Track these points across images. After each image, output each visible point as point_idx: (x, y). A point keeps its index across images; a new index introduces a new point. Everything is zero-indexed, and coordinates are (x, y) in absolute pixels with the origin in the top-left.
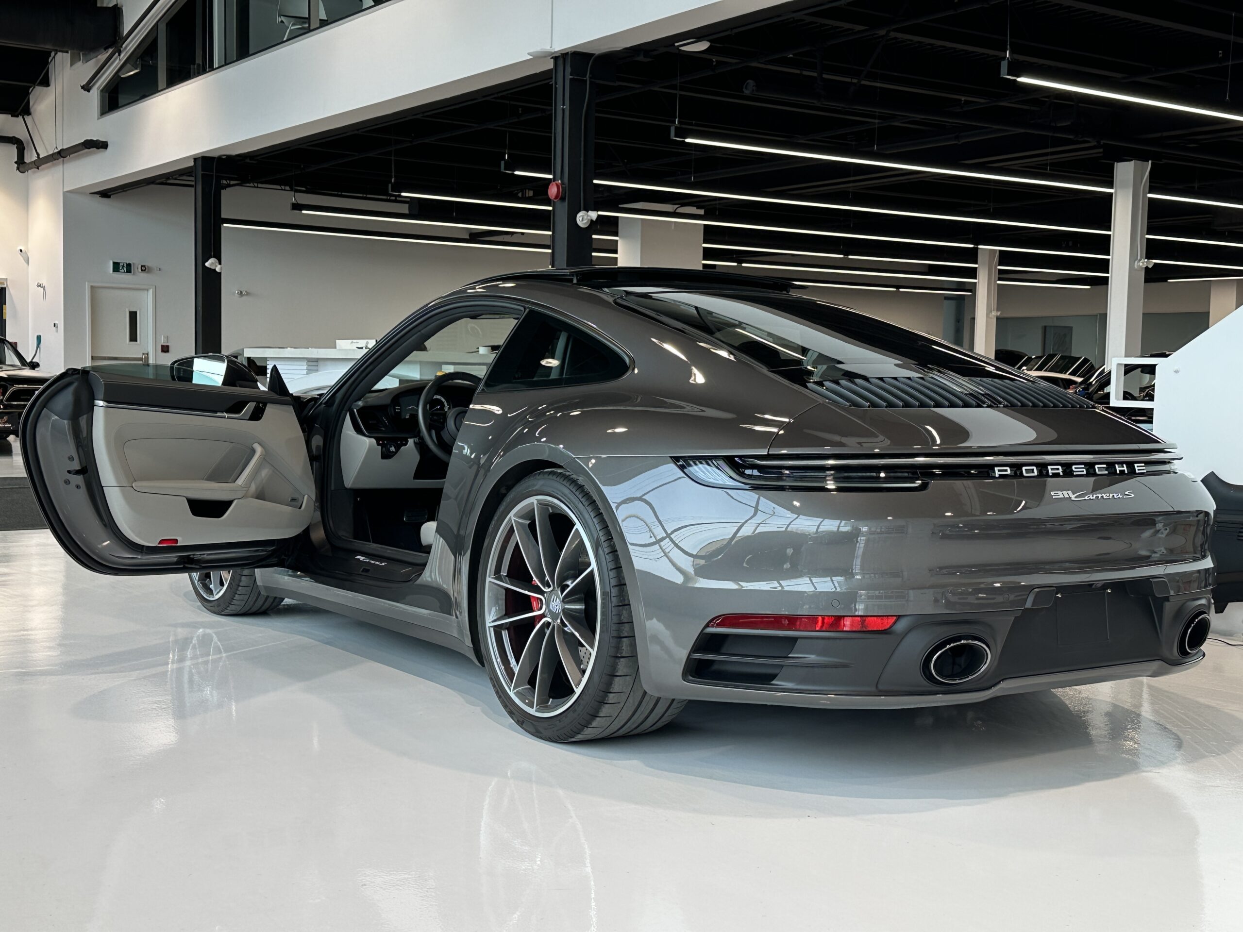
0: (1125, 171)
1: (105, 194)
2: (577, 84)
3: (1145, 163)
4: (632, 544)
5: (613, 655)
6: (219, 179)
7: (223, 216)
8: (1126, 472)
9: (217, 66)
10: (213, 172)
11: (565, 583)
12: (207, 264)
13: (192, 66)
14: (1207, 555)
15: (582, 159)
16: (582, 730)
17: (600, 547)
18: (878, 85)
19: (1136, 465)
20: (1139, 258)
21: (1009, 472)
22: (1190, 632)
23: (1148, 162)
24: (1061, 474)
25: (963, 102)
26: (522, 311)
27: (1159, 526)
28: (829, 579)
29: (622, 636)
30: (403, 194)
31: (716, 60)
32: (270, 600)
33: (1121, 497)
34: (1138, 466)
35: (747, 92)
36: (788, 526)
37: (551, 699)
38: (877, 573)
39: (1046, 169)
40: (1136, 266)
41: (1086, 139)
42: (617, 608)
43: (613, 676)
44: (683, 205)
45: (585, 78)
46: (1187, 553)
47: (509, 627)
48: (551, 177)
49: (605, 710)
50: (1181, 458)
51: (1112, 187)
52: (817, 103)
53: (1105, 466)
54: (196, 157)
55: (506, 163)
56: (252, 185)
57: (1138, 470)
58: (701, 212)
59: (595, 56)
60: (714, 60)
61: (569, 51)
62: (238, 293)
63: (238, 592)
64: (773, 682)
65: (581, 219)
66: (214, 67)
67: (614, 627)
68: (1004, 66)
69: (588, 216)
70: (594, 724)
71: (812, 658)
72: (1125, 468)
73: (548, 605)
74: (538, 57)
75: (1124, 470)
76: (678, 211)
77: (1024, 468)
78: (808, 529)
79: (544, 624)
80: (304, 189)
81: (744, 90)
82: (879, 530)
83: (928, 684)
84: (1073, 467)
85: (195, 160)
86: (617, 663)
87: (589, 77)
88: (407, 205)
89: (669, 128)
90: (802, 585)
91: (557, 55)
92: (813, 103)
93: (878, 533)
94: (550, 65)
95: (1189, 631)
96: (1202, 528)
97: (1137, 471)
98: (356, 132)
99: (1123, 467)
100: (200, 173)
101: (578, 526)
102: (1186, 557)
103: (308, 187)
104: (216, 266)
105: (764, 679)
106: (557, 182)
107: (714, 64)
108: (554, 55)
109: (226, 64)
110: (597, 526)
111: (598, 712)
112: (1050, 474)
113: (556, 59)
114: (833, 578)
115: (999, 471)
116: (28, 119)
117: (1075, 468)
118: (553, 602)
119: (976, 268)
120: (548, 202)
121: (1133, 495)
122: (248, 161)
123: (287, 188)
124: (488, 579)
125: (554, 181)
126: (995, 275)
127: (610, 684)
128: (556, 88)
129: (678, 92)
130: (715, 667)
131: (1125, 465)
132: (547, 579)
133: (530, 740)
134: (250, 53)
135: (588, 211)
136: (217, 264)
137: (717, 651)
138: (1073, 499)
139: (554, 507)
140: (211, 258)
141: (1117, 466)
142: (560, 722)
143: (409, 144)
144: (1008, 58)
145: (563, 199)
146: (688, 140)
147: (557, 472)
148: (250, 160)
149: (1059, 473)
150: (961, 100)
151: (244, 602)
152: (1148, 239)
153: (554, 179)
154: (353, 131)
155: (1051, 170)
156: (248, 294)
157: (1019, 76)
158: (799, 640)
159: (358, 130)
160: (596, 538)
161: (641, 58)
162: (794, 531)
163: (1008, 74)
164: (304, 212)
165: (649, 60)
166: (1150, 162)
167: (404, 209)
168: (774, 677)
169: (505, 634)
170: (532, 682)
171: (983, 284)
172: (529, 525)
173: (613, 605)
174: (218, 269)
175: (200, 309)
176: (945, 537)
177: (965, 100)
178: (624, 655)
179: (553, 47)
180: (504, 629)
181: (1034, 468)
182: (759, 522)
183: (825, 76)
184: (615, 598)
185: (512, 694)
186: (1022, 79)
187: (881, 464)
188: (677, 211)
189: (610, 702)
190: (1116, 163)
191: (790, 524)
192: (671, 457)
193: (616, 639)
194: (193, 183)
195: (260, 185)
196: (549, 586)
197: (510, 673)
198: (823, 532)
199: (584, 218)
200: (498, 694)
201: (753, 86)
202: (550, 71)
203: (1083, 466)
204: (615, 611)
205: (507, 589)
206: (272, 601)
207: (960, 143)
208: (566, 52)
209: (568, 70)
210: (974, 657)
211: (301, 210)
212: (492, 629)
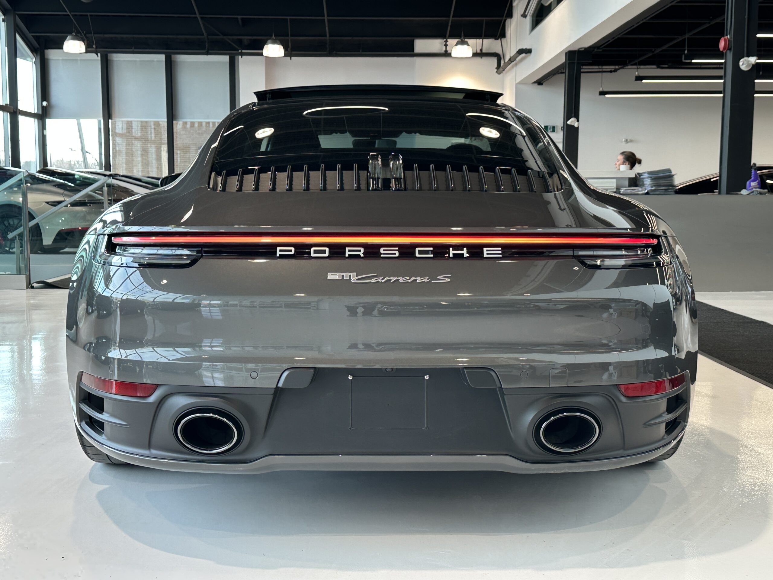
1: (540, 82)
6: (580, 64)
10: (575, 61)
12: (569, 122)
15: (746, 17)
30: (694, 61)
62: (625, 140)
69: (748, 62)
85: (566, 54)
100: (568, 62)
106: (726, 37)
116: (503, 40)
135: (747, 58)
136: (576, 122)
140: (572, 117)
145: (730, 50)
156: (631, 141)
164: (644, 81)
174: (576, 125)
199: (745, 63)
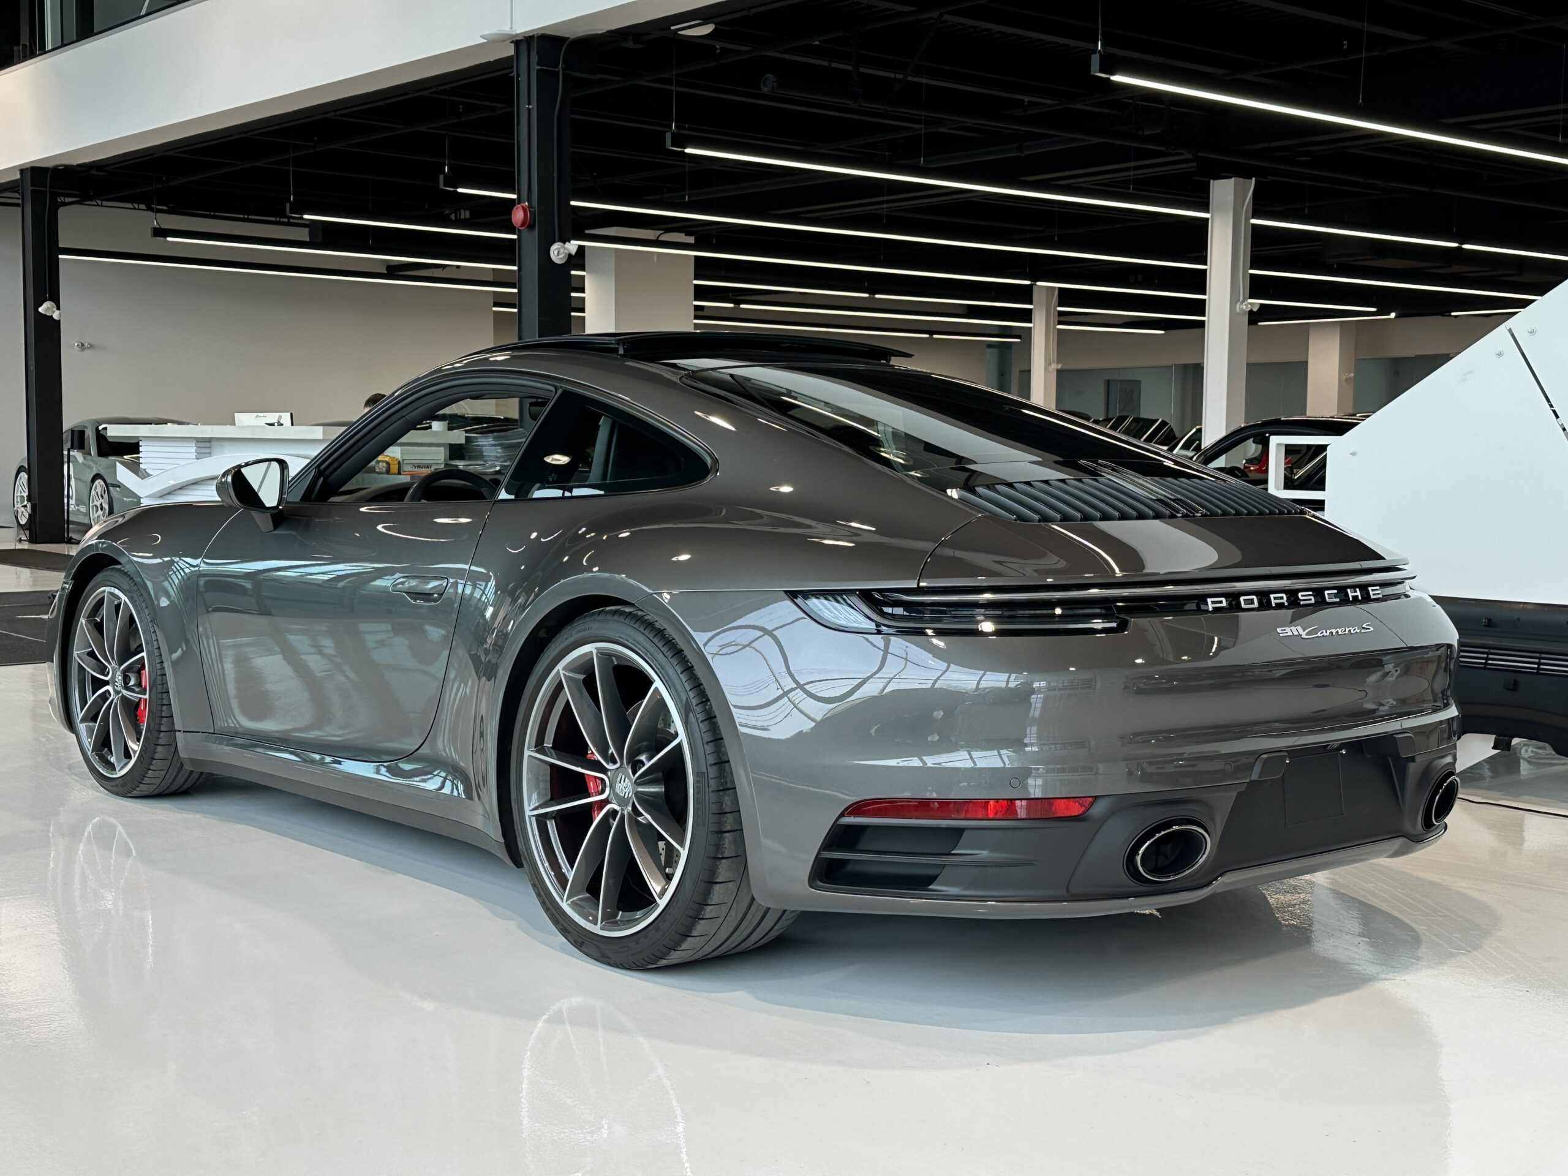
0: (1223, 190)
2: (546, 78)
3: (1248, 181)
4: (736, 707)
5: (713, 855)
6: (55, 196)
7: (61, 245)
8: (1360, 598)
9: (50, 48)
10: (47, 188)
11: (637, 758)
12: (41, 310)
13: (15, 48)
14: (1450, 702)
15: (555, 174)
16: (668, 954)
17: (691, 713)
18: (924, 81)
19: (1370, 589)
20: (1241, 299)
21: (1224, 604)
22: (1438, 800)
23: (1251, 179)
24: (1286, 604)
25: (1026, 103)
26: (552, 391)
27: (1389, 667)
28: (995, 752)
29: (724, 830)
30: (306, 217)
31: (721, 48)
32: (195, 776)
33: (1358, 631)
34: (1372, 590)
35: (765, 90)
36: (936, 681)
37: (620, 913)
38: (1058, 744)
39: (1129, 188)
40: (1238, 310)
41: (1179, 151)
42: (716, 793)
43: (712, 883)
44: (667, 231)
45: (557, 70)
46: (1424, 701)
47: (559, 817)
48: (514, 196)
49: (700, 927)
50: (1414, 577)
51: (1207, 210)
52: (852, 104)
53: (1335, 591)
54: (22, 168)
55: (446, 177)
56: (94, 203)
57: (1373, 594)
58: (691, 240)
59: (568, 41)
60: (718, 47)
61: (535, 33)
62: (78, 345)
63: (152, 768)
64: (931, 887)
65: (556, 253)
66: (47, 49)
67: (714, 819)
68: (1095, 61)
69: (565, 249)
70: (685, 946)
71: (984, 854)
72: (1358, 593)
73: (612, 787)
74: (493, 42)
75: (1358, 596)
76: (661, 238)
77: (1242, 599)
78: (964, 686)
79: (609, 810)
80: (165, 208)
81: (762, 86)
82: (1060, 685)
83: (1132, 883)
84: (1300, 594)
85: (22, 171)
86: (717, 866)
87: (562, 68)
88: (307, 230)
89: (664, 133)
90: (959, 760)
91: (519, 38)
92: (848, 104)
93: (1060, 689)
94: (510, 51)
95: (1437, 798)
96: (1443, 665)
97: (1372, 597)
98: (243, 135)
99: (1356, 592)
100: (29, 188)
101: (658, 684)
102: (1423, 707)
103: (171, 205)
104: (54, 312)
105: (919, 883)
106: (523, 204)
107: (718, 51)
108: (515, 39)
109: (63, 45)
110: (686, 684)
111: (690, 930)
112: (1274, 605)
113: (517, 43)
114: (1001, 751)
115: (1213, 602)
117: (1302, 596)
118: (620, 782)
119: (1030, 310)
120: (511, 229)
121: (1372, 629)
122: (94, 172)
123: (143, 206)
124: (527, 753)
125: (519, 203)
126: (1054, 318)
127: (708, 893)
128: (518, 81)
129: (673, 88)
130: (849, 868)
131: (1358, 590)
132: (612, 753)
133: (596, 968)
134: (95, 31)
135: (564, 243)
136: (55, 309)
137: (851, 847)
138: (1304, 636)
139: (620, 657)
140: (45, 300)
141: (1349, 590)
142: (637, 943)
143: (312, 151)
144: (1100, 51)
145: (531, 227)
146: (688, 151)
147: (625, 612)
148: (97, 171)
149: (1283, 603)
150: (1023, 101)
151: (160, 780)
152: (1251, 275)
153: (519, 200)
154: (241, 133)
155: (1134, 189)
156: (91, 346)
157: (1113, 74)
158: (966, 831)
159: (246, 133)
160: (684, 699)
161: (630, 44)
162: (945, 687)
163: (1101, 71)
164: (169, 239)
165: (640, 46)
166: (1254, 179)
167: (304, 235)
168: (932, 879)
169: (551, 826)
170: (593, 888)
171: (1039, 329)
172: (584, 681)
173: (711, 789)
174: (56, 316)
175: (32, 368)
176: (1140, 692)
177: (1029, 101)
178: (726, 855)
179: (514, 29)
180: (549, 819)
181: (1254, 597)
182: (892, 676)
183: (862, 70)
184: (713, 780)
185: (565, 906)
186: (1117, 78)
187: (1055, 598)
188: (659, 239)
189: (707, 917)
190: (1212, 181)
191: (938, 679)
192: (785, 592)
193: (716, 835)
194: (20, 202)
195: (105, 203)
196: (615, 762)
197: (562, 880)
198: (986, 688)
199: (559, 252)
200: (545, 905)
201: (774, 82)
202: (510, 58)
203: (1311, 593)
204: (713, 797)
205: (552, 765)
206: (197, 777)
207: (1023, 155)
208: (531, 34)
209: (535, 58)
210: (1188, 846)
211: (165, 237)
212: (534, 819)
